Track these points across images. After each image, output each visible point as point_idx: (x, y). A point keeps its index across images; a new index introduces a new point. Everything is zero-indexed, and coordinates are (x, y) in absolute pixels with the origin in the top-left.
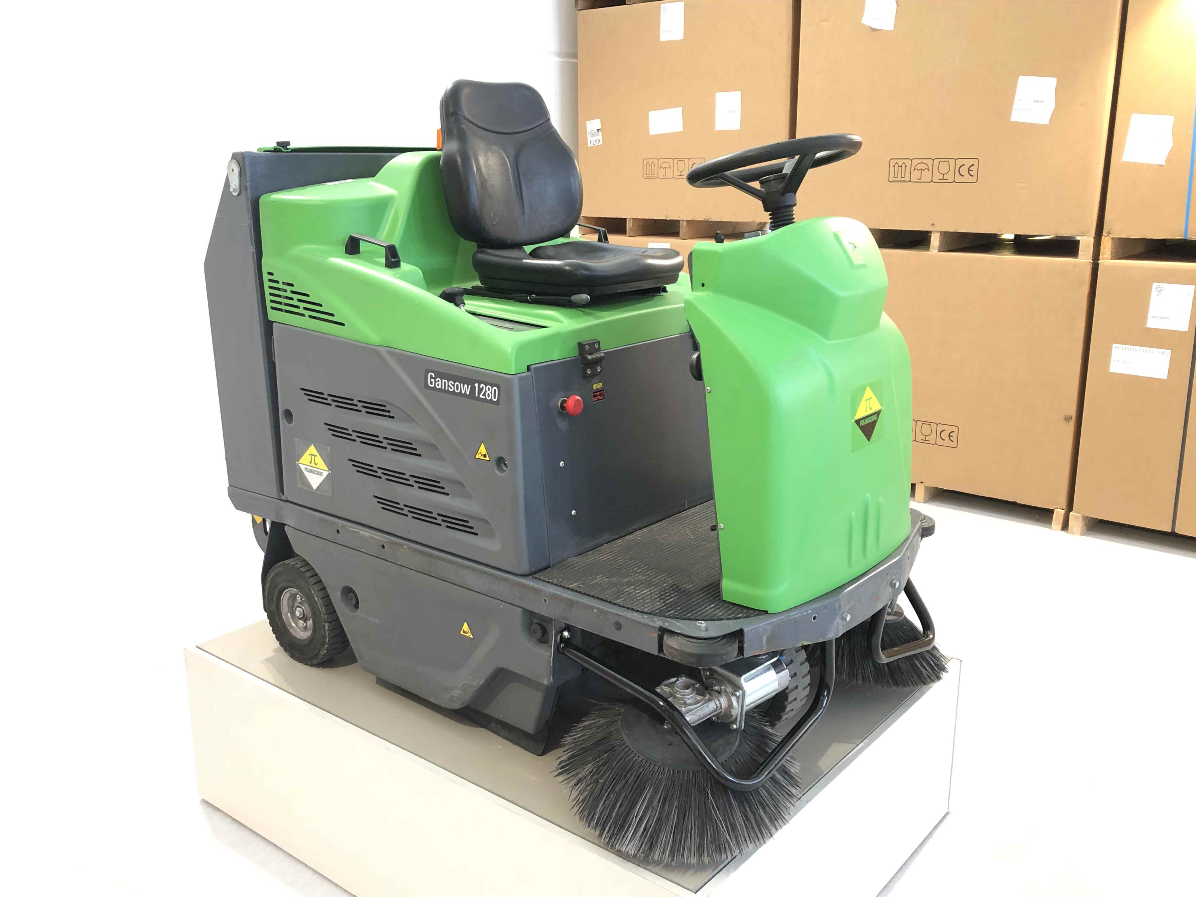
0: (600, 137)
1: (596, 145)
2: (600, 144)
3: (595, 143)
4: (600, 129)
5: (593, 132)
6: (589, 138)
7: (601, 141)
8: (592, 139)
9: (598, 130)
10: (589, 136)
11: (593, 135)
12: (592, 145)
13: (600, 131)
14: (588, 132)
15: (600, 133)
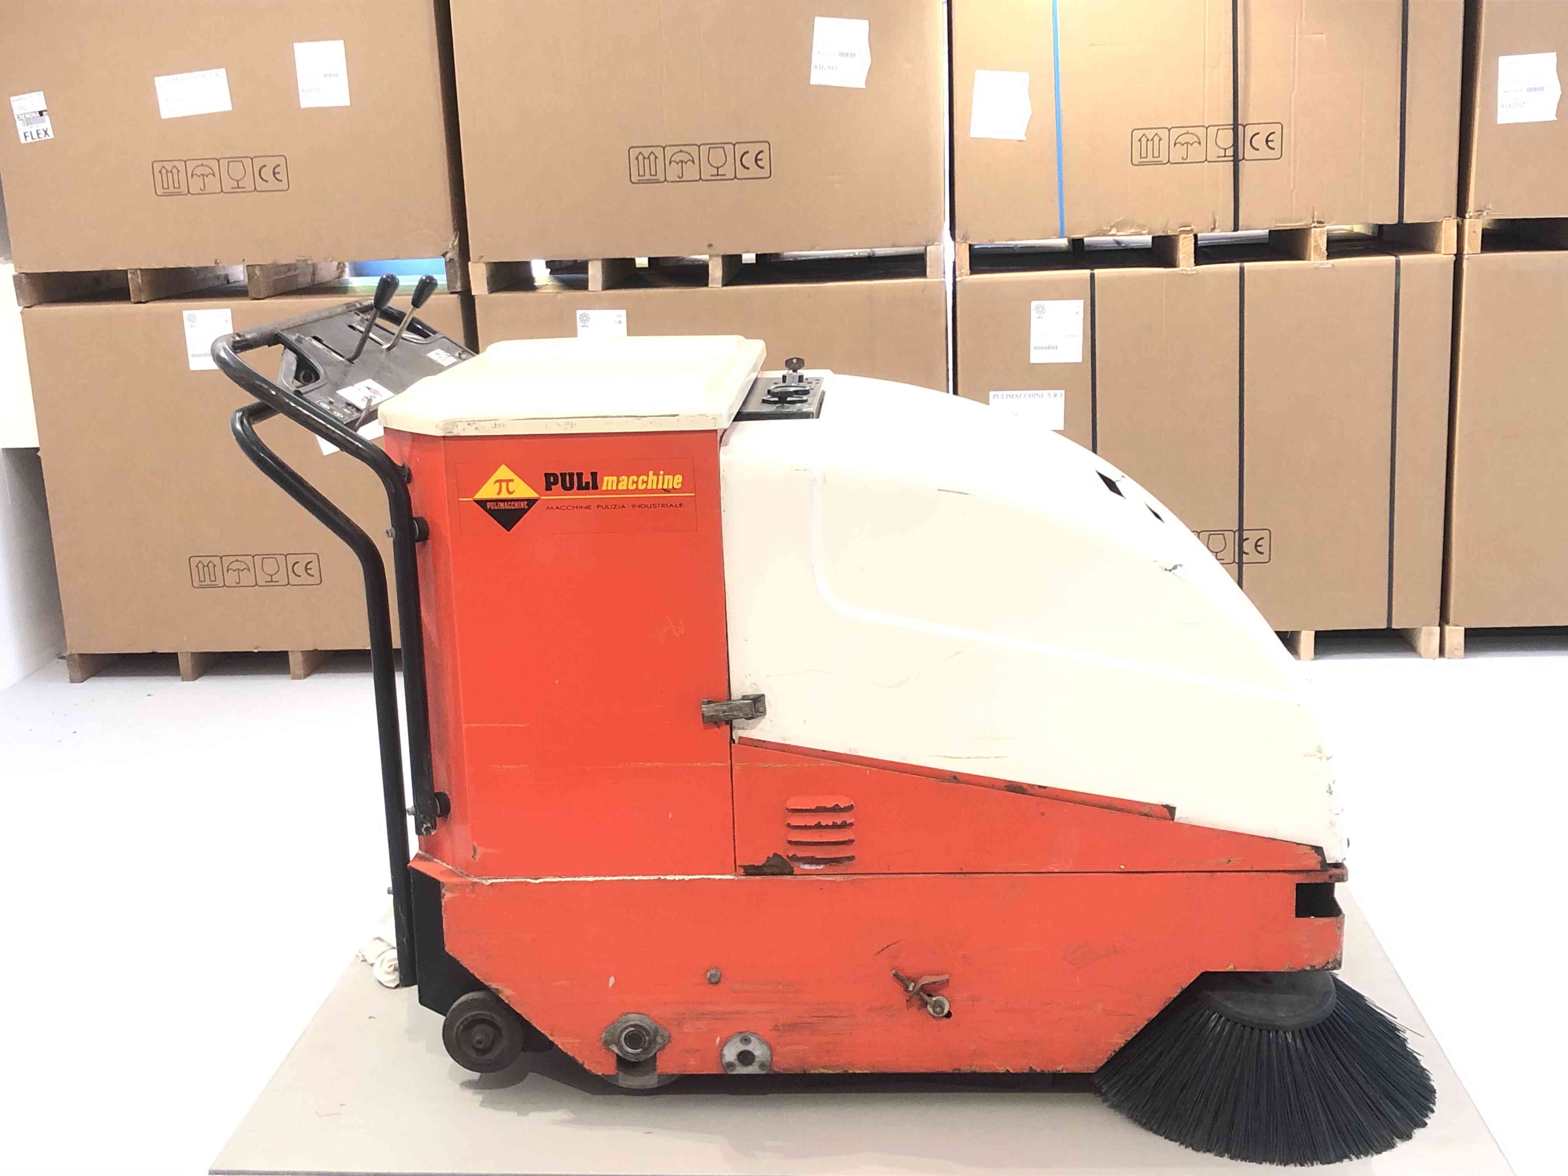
0: (46, 123)
1: (38, 140)
2: (47, 137)
3: (35, 136)
4: (46, 111)
5: (28, 116)
6: (21, 128)
7: (50, 132)
8: (27, 129)
9: (41, 113)
10: (19, 124)
11: (28, 122)
12: (29, 140)
13: (44, 113)
14: (16, 117)
15: (46, 117)
